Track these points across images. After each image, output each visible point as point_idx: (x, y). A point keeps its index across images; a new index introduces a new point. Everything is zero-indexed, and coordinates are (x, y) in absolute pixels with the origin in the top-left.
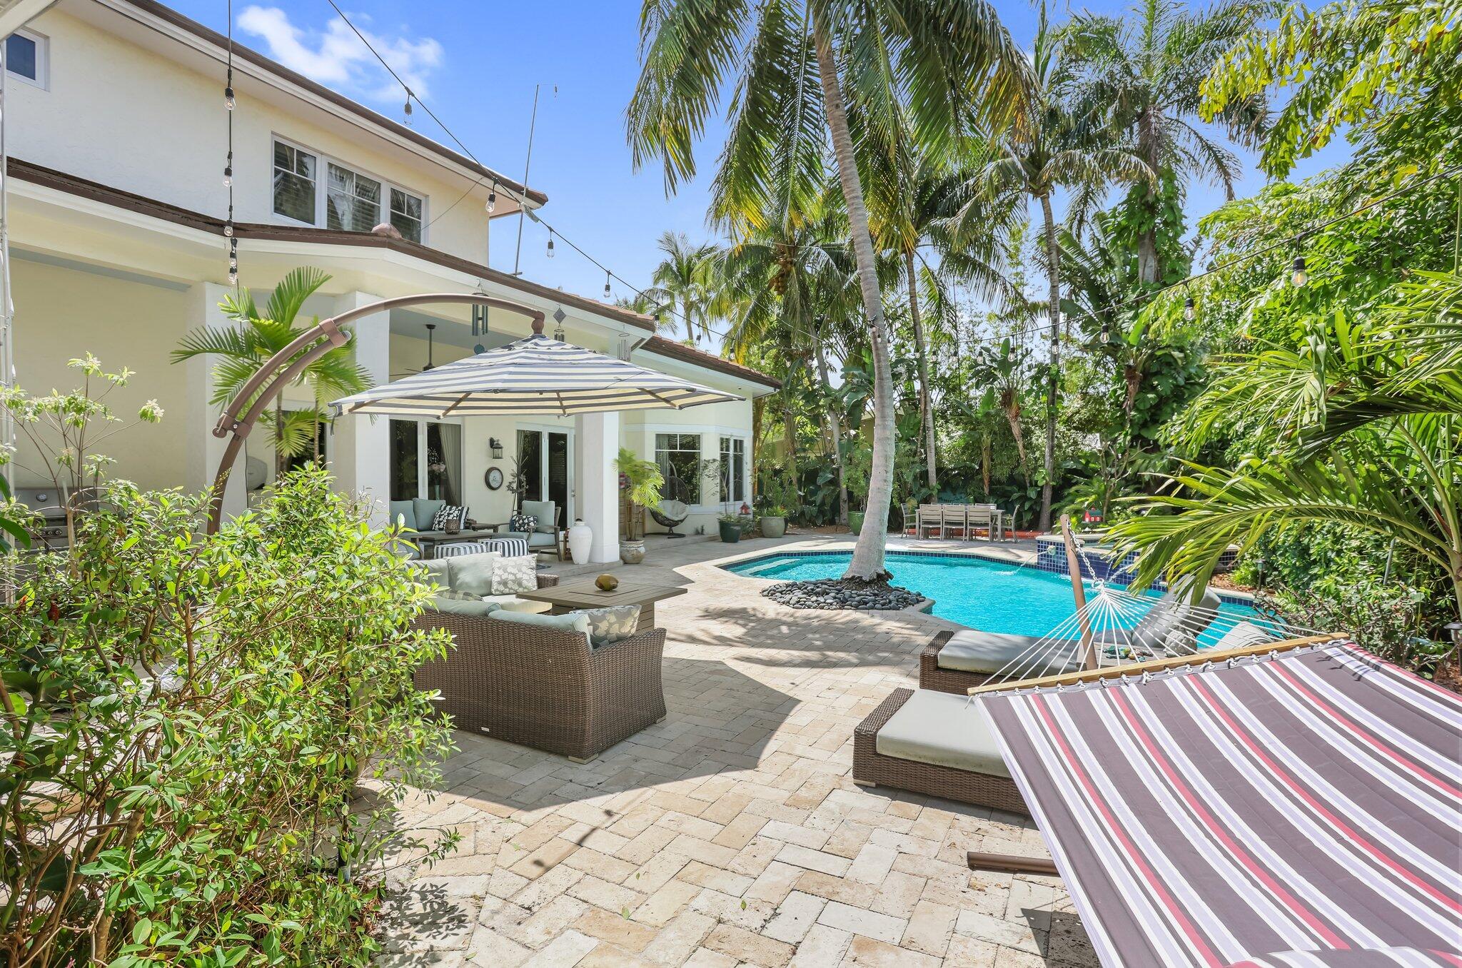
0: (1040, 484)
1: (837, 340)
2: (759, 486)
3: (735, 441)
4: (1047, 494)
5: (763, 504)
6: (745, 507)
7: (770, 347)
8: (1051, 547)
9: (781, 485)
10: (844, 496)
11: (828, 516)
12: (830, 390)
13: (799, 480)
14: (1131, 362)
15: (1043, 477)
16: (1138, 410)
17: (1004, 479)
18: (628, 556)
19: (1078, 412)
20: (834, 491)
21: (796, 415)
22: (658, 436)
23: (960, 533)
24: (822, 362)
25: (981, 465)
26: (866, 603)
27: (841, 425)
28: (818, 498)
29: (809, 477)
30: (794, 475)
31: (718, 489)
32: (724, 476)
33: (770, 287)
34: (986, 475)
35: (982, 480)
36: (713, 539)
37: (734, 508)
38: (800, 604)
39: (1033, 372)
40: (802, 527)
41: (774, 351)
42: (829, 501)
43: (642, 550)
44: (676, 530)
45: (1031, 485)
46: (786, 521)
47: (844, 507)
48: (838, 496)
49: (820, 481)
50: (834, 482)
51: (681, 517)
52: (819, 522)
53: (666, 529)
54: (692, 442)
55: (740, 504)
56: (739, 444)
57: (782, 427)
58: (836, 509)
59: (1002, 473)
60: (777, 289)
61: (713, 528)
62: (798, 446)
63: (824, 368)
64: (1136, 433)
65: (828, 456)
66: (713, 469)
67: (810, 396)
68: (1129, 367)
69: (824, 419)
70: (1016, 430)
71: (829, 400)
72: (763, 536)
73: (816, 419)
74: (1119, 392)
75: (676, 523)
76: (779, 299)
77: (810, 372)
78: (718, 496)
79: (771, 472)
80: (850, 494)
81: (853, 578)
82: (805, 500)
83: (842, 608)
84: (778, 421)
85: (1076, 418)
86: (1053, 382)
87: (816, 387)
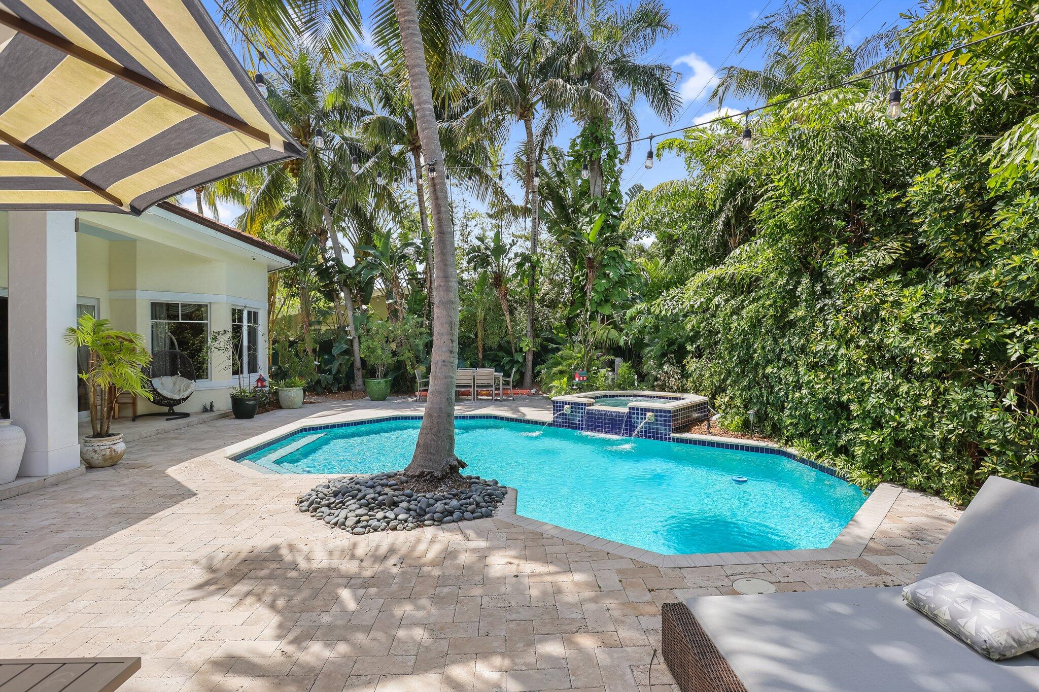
0: (524, 350)
1: (350, 224)
2: (274, 358)
3: (249, 313)
4: (530, 358)
5: (279, 375)
6: (261, 380)
7: (284, 226)
8: (566, 406)
9: (297, 355)
10: (358, 364)
11: (344, 383)
12: (345, 267)
13: (314, 350)
14: (591, 256)
15: (527, 344)
16: (596, 292)
17: (495, 346)
18: (97, 459)
19: (547, 294)
20: (348, 360)
21: (311, 290)
22: (154, 305)
23: (467, 394)
24: (335, 241)
25: (476, 335)
26: (451, 513)
27: (354, 300)
28: (335, 367)
29: (325, 347)
30: (309, 347)
31: (230, 362)
32: (237, 348)
33: (284, 168)
34: (480, 343)
35: (477, 347)
36: (224, 416)
37: (248, 382)
38: (360, 527)
39: (518, 260)
40: (318, 394)
41: (289, 229)
42: (344, 369)
43: (121, 447)
44: (177, 409)
45: (516, 351)
46: (304, 391)
47: (358, 375)
48: (352, 365)
49: (335, 351)
50: (349, 352)
51: (184, 395)
52: (335, 389)
53: (166, 409)
54: (198, 311)
55: (255, 377)
56: (253, 316)
57: (297, 302)
58: (350, 377)
59: (493, 342)
60: (292, 170)
61: (224, 404)
62: (313, 319)
63: (338, 248)
64: (594, 310)
65: (342, 328)
66: (225, 340)
67: (323, 273)
68: (589, 258)
69: (338, 295)
70: (505, 306)
71: (343, 276)
72: (280, 408)
73: (330, 295)
74: (581, 278)
75: (178, 402)
76: (293, 181)
77: (324, 251)
78: (231, 370)
79: (287, 344)
80: (363, 361)
81: (422, 475)
82: (320, 369)
83: (420, 524)
84: (293, 296)
85: (546, 298)
86: (533, 268)
87: (330, 263)
